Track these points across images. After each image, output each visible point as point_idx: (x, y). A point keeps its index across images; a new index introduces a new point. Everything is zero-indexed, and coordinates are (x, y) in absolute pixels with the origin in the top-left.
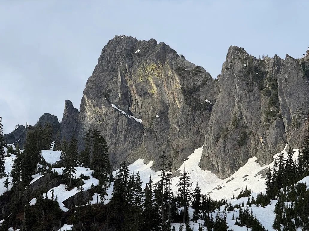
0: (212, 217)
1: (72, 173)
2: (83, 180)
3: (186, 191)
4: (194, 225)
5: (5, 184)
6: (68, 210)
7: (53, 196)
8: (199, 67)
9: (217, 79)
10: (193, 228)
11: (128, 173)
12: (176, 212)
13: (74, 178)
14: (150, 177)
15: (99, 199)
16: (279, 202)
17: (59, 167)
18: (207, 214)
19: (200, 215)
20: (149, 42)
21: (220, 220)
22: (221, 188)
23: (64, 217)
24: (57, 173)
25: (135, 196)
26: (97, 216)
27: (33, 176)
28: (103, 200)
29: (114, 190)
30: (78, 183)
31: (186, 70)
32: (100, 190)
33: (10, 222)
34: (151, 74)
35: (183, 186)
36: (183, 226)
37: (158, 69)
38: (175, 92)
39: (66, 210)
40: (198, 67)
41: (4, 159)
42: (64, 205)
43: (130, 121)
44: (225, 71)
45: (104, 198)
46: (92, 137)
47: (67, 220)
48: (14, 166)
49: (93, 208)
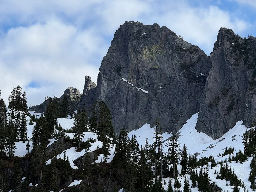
0: (197, 172)
1: (81, 137)
2: (90, 143)
3: (175, 151)
4: (182, 179)
5: (26, 147)
6: (77, 168)
7: (65, 157)
8: (195, 46)
9: (210, 56)
10: (181, 182)
11: (127, 136)
12: (167, 168)
13: (83, 141)
14: (146, 139)
15: (103, 159)
16: (254, 159)
17: (71, 133)
18: (193, 170)
19: (187, 170)
20: (153, 26)
21: (203, 174)
22: (213, 147)
23: (74, 174)
24: (69, 137)
25: (132, 156)
26: (102, 172)
27: (49, 140)
28: (107, 160)
29: (115, 151)
30: (86, 145)
31: (184, 49)
32: (104, 151)
33: (30, 179)
34: (155, 53)
35: (173, 146)
36: (172, 180)
37: (161, 48)
38: (175, 68)
39: (76, 168)
40: (193, 46)
41: (26, 126)
42: (74, 164)
43: (138, 92)
44: (216, 49)
45: (107, 158)
46: (98, 107)
47: (77, 176)
48: (34, 132)
49: (98, 166)
